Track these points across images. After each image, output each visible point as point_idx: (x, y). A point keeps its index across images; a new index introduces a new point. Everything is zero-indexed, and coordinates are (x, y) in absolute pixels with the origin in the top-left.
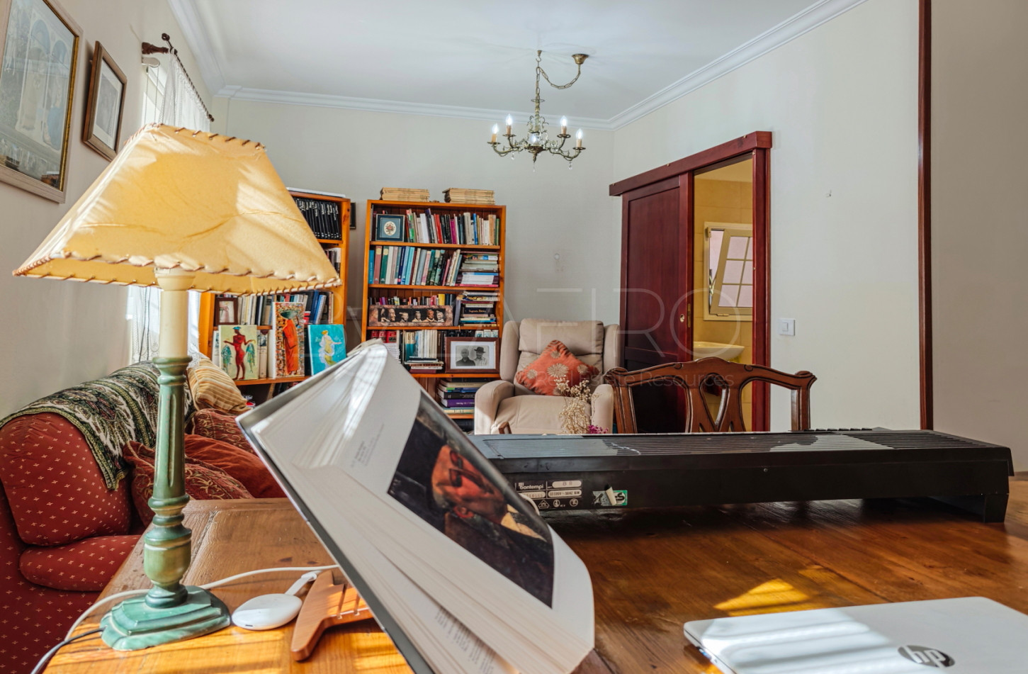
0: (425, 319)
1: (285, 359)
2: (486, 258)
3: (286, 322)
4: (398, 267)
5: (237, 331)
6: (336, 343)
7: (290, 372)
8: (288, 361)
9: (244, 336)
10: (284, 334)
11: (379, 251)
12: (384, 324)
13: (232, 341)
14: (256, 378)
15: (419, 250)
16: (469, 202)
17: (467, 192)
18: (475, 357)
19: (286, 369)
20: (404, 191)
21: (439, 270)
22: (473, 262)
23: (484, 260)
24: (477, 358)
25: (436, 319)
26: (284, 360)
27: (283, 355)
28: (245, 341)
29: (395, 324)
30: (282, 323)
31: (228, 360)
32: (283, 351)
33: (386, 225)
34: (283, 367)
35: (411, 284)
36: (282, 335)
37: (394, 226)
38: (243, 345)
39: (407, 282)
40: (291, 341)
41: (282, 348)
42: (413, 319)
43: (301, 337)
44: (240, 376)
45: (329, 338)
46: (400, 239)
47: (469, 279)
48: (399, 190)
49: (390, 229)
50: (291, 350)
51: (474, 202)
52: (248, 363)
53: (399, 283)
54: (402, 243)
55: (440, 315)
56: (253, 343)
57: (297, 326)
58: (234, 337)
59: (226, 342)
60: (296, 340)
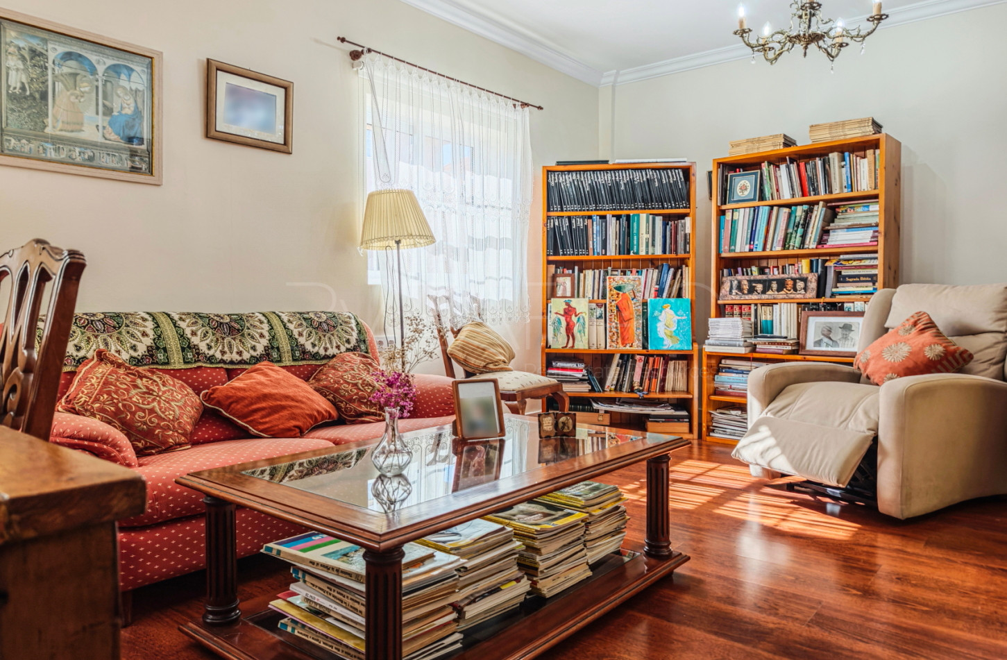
0: (782, 290)
1: (619, 331)
2: (866, 209)
3: (620, 296)
4: (750, 231)
5: (567, 304)
6: (680, 318)
7: (624, 344)
8: (622, 333)
9: (575, 309)
10: (617, 307)
11: (728, 216)
12: (735, 298)
13: (562, 313)
14: (587, 348)
15: (775, 208)
16: (837, 139)
17: (831, 127)
18: (840, 336)
19: (619, 341)
20: (752, 141)
21: (800, 230)
22: (848, 216)
23: (864, 212)
24: (843, 338)
25: (795, 290)
26: (617, 333)
27: (616, 328)
28: (575, 313)
29: (747, 297)
30: (615, 296)
31: (559, 330)
32: (616, 324)
33: (739, 185)
34: (617, 339)
35: (764, 249)
36: (615, 308)
37: (749, 184)
38: (573, 317)
39: (760, 248)
40: (625, 314)
41: (616, 321)
42: (768, 290)
43: (638, 310)
44: (570, 344)
45: (672, 312)
46: (754, 200)
47: (839, 238)
48: (748, 141)
49: (744, 188)
50: (626, 324)
51: (842, 138)
52: (579, 334)
53: (751, 250)
54: (756, 203)
55: (800, 284)
56: (584, 315)
57: (633, 299)
58: (565, 309)
59: (557, 313)
60: (632, 314)
